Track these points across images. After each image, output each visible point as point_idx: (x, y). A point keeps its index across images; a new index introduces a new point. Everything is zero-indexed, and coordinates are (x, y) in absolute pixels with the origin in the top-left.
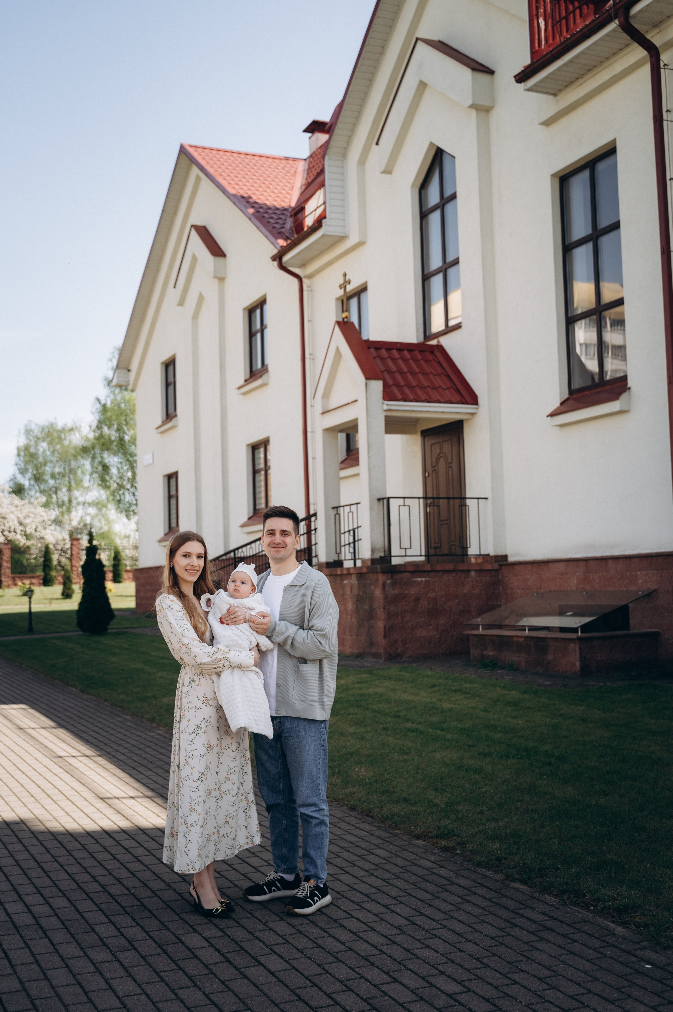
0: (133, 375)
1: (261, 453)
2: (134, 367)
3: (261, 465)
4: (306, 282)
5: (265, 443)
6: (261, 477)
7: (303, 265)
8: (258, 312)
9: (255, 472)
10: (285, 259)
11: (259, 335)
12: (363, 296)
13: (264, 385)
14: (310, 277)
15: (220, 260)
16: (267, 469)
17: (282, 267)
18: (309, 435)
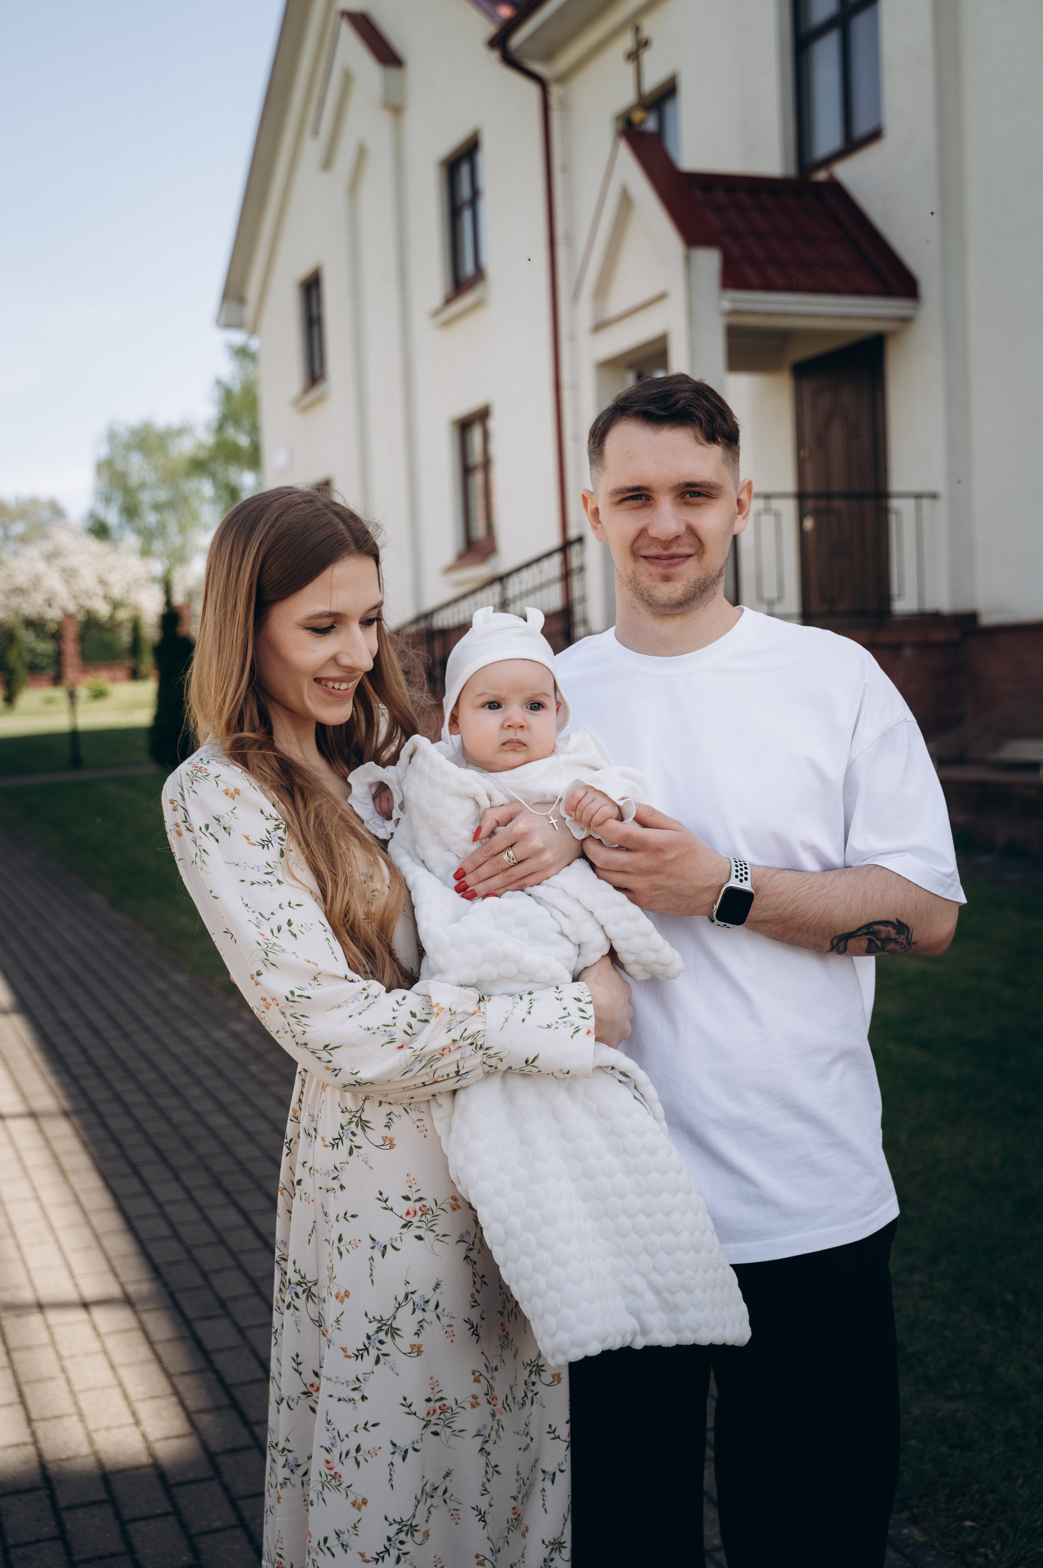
0: (249, 310)
1: (476, 435)
2: (252, 292)
3: (476, 456)
4: (555, 91)
5: (482, 415)
6: (478, 479)
7: (548, 56)
8: (465, 171)
9: (466, 471)
10: (517, 39)
11: (467, 216)
12: (669, 108)
13: (479, 304)
14: (563, 78)
15: (393, 72)
16: (487, 464)
17: (511, 61)
18: (566, 394)
